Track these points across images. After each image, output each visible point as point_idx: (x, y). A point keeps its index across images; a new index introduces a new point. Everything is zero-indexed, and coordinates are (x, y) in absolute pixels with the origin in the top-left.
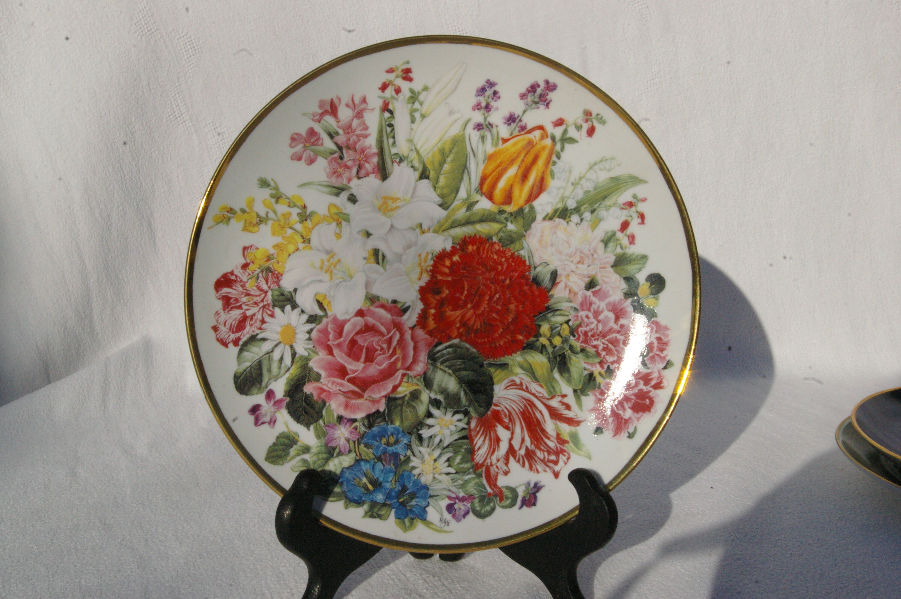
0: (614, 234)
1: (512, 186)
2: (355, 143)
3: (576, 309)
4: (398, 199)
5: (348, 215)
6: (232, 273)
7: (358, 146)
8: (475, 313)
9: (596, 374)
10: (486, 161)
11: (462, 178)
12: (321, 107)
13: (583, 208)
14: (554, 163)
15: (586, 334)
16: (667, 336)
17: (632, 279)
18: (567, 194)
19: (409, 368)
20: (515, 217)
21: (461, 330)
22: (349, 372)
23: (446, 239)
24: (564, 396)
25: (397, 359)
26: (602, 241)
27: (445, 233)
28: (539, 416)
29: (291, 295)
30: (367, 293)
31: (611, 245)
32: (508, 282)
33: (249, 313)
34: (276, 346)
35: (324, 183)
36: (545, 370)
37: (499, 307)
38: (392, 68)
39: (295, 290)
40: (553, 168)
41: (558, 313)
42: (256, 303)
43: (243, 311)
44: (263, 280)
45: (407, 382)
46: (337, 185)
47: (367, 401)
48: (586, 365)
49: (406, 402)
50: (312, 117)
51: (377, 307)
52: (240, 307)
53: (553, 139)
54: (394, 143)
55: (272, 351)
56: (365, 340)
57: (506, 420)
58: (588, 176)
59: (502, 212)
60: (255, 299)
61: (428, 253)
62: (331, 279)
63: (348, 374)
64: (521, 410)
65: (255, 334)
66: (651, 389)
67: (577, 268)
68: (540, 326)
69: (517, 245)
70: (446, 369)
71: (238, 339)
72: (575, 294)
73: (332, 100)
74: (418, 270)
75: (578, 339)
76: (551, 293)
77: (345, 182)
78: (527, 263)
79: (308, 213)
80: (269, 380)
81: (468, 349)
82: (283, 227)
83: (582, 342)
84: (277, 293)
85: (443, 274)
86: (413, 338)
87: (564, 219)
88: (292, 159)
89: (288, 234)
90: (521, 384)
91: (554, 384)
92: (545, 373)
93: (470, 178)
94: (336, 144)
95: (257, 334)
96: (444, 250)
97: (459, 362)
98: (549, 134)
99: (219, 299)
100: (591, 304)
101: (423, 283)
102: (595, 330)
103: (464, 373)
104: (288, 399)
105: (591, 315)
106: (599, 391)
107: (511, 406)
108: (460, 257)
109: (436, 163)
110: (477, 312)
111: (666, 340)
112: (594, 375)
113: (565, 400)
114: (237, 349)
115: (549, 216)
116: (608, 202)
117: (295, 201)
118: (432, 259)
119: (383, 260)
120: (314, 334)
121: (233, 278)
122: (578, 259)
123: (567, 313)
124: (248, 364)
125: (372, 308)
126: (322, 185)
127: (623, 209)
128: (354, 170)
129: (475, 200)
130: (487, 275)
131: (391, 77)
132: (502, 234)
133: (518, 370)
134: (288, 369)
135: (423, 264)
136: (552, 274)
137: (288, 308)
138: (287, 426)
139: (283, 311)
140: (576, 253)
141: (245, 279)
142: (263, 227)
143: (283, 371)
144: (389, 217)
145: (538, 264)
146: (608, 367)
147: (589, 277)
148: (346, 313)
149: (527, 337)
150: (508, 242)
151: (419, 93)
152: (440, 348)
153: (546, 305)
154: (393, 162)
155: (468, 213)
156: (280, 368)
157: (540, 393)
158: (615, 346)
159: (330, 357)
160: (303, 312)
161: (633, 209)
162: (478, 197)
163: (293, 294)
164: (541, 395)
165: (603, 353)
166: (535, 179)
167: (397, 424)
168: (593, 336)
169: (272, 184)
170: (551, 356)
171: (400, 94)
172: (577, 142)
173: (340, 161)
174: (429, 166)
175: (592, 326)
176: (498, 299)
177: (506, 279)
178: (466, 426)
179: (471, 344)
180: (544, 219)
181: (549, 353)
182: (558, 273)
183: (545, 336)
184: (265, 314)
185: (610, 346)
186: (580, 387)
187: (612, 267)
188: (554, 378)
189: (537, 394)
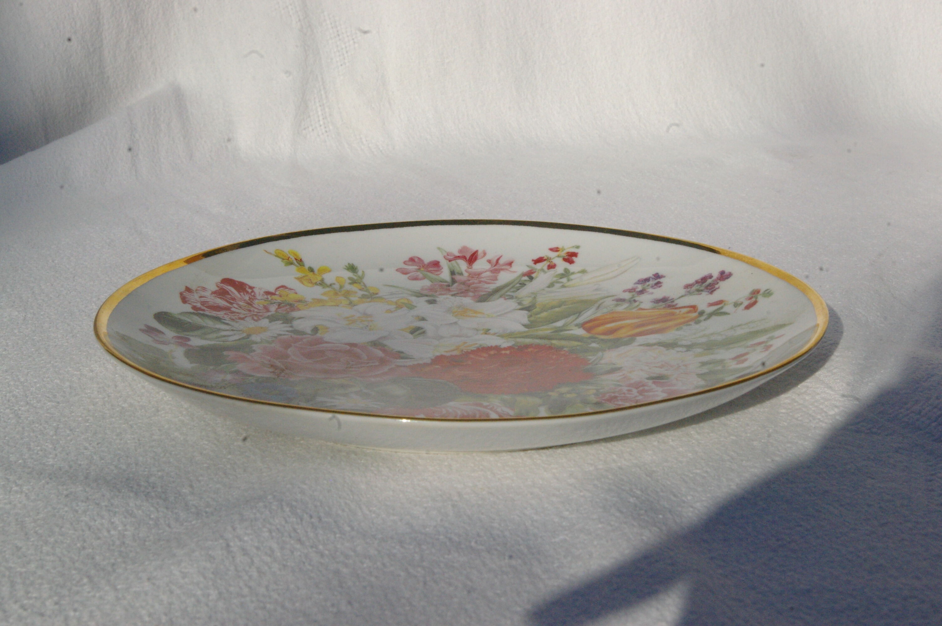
1: (621, 327)
4: (481, 313)
5: (416, 307)
6: (251, 288)
7: (474, 285)
10: (607, 314)
11: (567, 317)
12: (461, 251)
14: (689, 325)
20: (606, 342)
23: (507, 342)
27: (512, 339)
29: (293, 318)
33: (234, 309)
35: (412, 290)
38: (557, 248)
40: (684, 327)
42: (249, 310)
43: (232, 306)
44: (277, 306)
46: (424, 294)
50: (446, 254)
51: (376, 348)
52: (230, 303)
53: (701, 313)
54: (516, 291)
59: (594, 338)
60: (253, 309)
61: (476, 344)
62: (349, 324)
65: (223, 318)
69: (590, 354)
71: (202, 310)
73: (476, 252)
74: (453, 348)
77: (436, 294)
78: (589, 362)
79: (374, 296)
82: (338, 295)
84: (280, 314)
87: (666, 348)
88: (398, 271)
89: (338, 299)
93: (578, 317)
94: (453, 279)
96: (497, 346)
98: (699, 311)
101: (447, 354)
108: (511, 352)
109: (549, 306)
117: (370, 289)
119: (420, 334)
121: (249, 290)
125: (369, 347)
126: (409, 291)
128: (453, 293)
129: (569, 329)
131: (552, 255)
132: (578, 348)
133: (495, 401)
135: (462, 347)
141: (259, 297)
142: (318, 287)
144: (459, 319)
145: (602, 363)
148: (337, 340)
150: (580, 352)
151: (573, 273)
154: (502, 297)
155: (552, 334)
160: (291, 327)
162: (574, 328)
166: (655, 328)
169: (360, 273)
171: (552, 269)
173: (445, 286)
174: (539, 306)
180: (640, 345)
184: (250, 317)
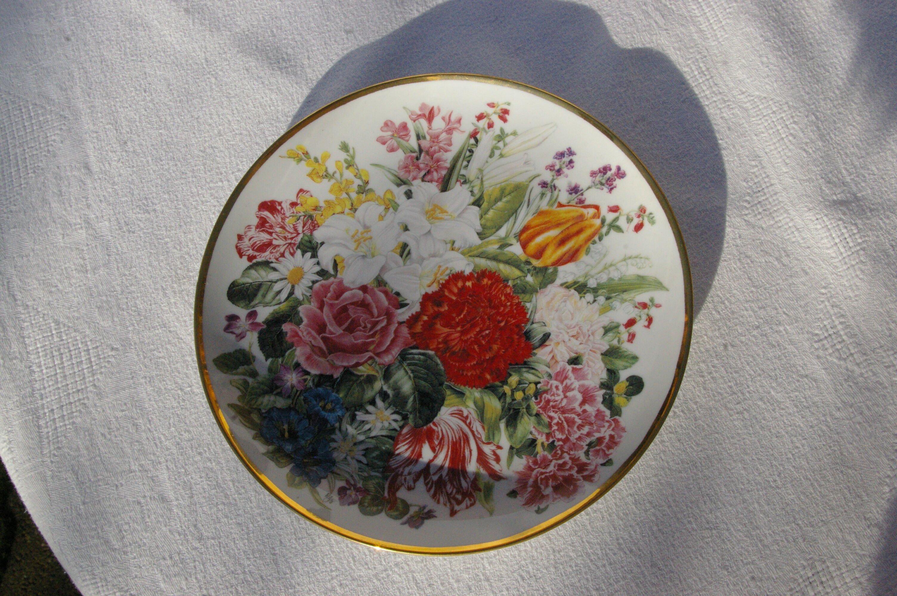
0: (617, 327)
1: (547, 245)
2: (435, 152)
3: (550, 376)
4: (446, 212)
5: (398, 205)
6: (280, 204)
7: (436, 156)
8: (460, 337)
9: (539, 442)
10: (535, 215)
11: (508, 220)
12: (421, 109)
13: (600, 292)
14: (594, 243)
15: (548, 401)
16: (620, 437)
17: (615, 373)
18: (593, 272)
19: (378, 355)
20: (537, 273)
21: (441, 346)
22: (327, 331)
23: (469, 264)
24: (499, 447)
25: (373, 342)
26: (604, 328)
27: (471, 259)
28: (467, 453)
29: (317, 246)
30: (379, 275)
31: (610, 334)
32: (502, 324)
33: (275, 242)
34: (281, 279)
35: (392, 171)
36: (494, 416)
37: (483, 342)
38: (493, 103)
39: (322, 243)
40: (591, 246)
41: (533, 371)
42: (285, 238)
43: (272, 238)
44: (302, 223)
45: (370, 365)
46: (402, 178)
47: (327, 363)
48: (533, 430)
49: (358, 382)
50: (410, 114)
51: (381, 291)
52: (271, 234)
53: (603, 221)
54: (467, 166)
55: (276, 282)
56: (355, 313)
57: (436, 442)
58: (618, 265)
59: (528, 263)
60: (287, 234)
61: (447, 268)
62: (356, 249)
63: (325, 332)
64: (454, 440)
65: (270, 261)
66: (581, 478)
67: (570, 340)
68: (510, 375)
69: (527, 297)
70: (409, 372)
71: (255, 257)
72: (557, 362)
73: (433, 108)
74: (432, 278)
75: (538, 403)
76: (535, 351)
77: (410, 178)
78: (528, 316)
79: (367, 188)
80: (259, 303)
81: (437, 364)
82: (341, 190)
83: (540, 408)
84: (306, 238)
85: (451, 291)
86: (396, 332)
87: (579, 293)
88: (377, 140)
89: (342, 197)
90: (467, 417)
91: (496, 432)
92: (493, 419)
93: (515, 222)
94: (419, 146)
95: (272, 262)
96: (462, 272)
97: (424, 371)
98: (601, 216)
99: (257, 217)
100: (566, 378)
101: (430, 291)
102: (558, 403)
103: (423, 383)
104: (265, 327)
105: (561, 388)
106: (534, 459)
107: (447, 432)
108: (472, 284)
109: (493, 198)
110: (462, 338)
111: (618, 440)
112: (537, 442)
113: (498, 452)
114: (249, 264)
115: (567, 284)
116: (625, 296)
117: (362, 174)
118: (448, 275)
119: (407, 256)
120: (317, 285)
121: (279, 208)
122: (574, 333)
123: (540, 375)
124: (250, 281)
125: (376, 289)
126: (390, 172)
127: (636, 307)
128: (423, 173)
129: (510, 242)
130: (488, 310)
131: (490, 110)
132: (519, 282)
133: (470, 404)
134: (280, 303)
135: (438, 275)
136: (544, 335)
137: (309, 254)
138: (250, 347)
139: (303, 255)
140: (574, 327)
141: (288, 214)
142: (325, 181)
143: (275, 302)
144: (431, 224)
145: (537, 321)
146: (553, 442)
147: (576, 353)
148: (353, 283)
149: (494, 380)
150: (520, 291)
151: (507, 135)
152: (414, 351)
153: (525, 360)
154: (457, 181)
155: (499, 251)
156: (274, 298)
157: (479, 433)
158: (569, 426)
159: (318, 311)
160: (318, 263)
161: (646, 311)
162: (513, 241)
163: (319, 246)
164: (479, 436)
165: (555, 427)
166: (571, 248)
167: (341, 395)
168: (553, 407)
169: (351, 151)
170: (506, 406)
171: (491, 129)
172: (623, 232)
173: (415, 160)
174: (486, 198)
175: (557, 398)
176: (486, 334)
177: (502, 321)
178: (398, 429)
179: (442, 362)
180: (562, 285)
181: (505, 403)
182: (551, 337)
183: (510, 386)
184: (287, 250)
185: (565, 424)
186: (518, 447)
187: (602, 354)
188: (498, 428)
189: (476, 433)
